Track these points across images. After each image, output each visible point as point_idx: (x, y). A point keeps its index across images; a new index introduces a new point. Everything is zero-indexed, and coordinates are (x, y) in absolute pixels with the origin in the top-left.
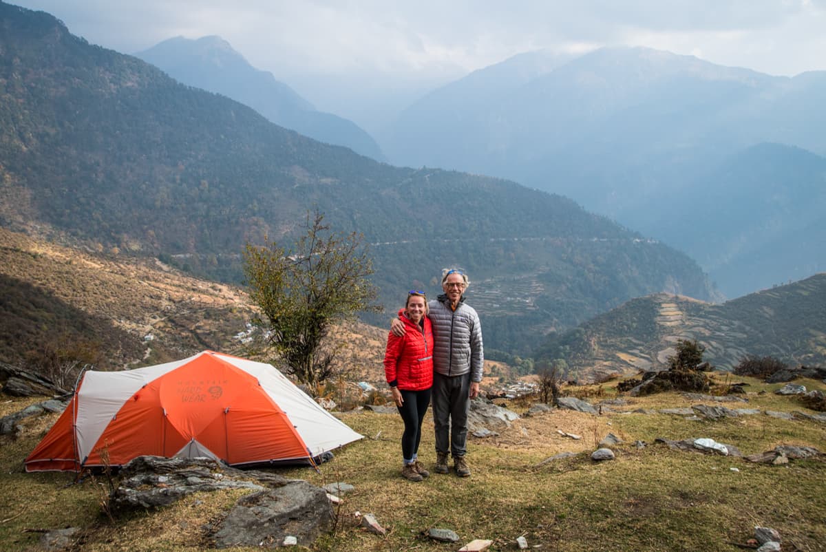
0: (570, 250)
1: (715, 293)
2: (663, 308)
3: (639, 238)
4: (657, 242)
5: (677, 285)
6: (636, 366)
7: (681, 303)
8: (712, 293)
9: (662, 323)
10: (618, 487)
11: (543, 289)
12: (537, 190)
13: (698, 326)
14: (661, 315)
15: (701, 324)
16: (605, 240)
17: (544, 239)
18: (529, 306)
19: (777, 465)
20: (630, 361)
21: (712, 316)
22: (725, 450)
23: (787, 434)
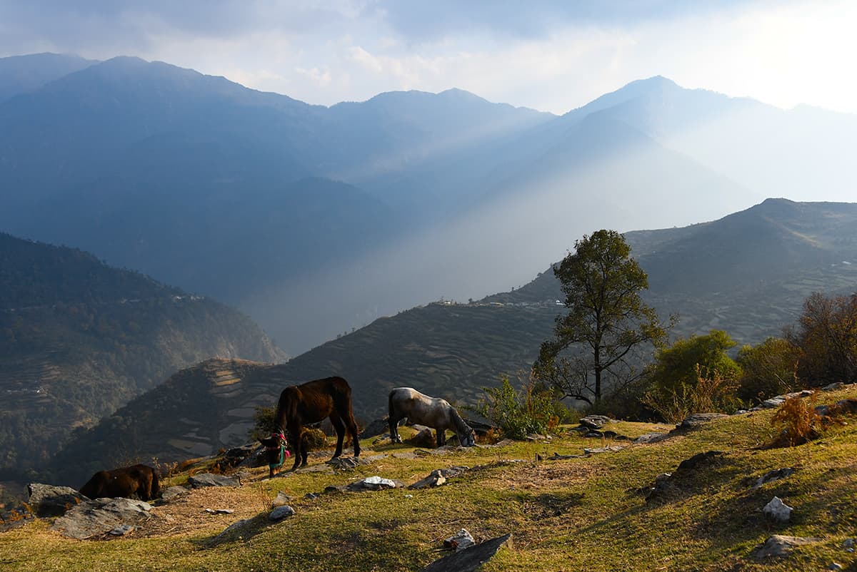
0: (92, 317)
1: (276, 352)
2: (218, 377)
3: (180, 296)
4: (203, 298)
5: (231, 347)
6: (194, 453)
7: (239, 368)
8: (272, 352)
9: (219, 395)
10: (315, 534)
11: (59, 373)
12: (38, 242)
13: (262, 393)
14: (218, 386)
15: (265, 389)
16: (137, 301)
17: (54, 306)
18: (42, 398)
19: (440, 485)
20: (186, 448)
21: (275, 379)
22: (392, 484)
23: (420, 469)
